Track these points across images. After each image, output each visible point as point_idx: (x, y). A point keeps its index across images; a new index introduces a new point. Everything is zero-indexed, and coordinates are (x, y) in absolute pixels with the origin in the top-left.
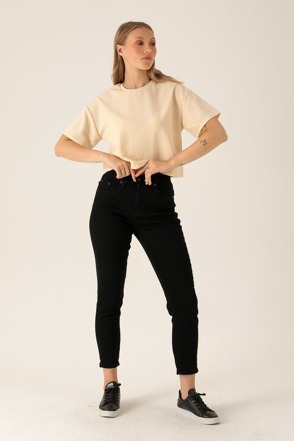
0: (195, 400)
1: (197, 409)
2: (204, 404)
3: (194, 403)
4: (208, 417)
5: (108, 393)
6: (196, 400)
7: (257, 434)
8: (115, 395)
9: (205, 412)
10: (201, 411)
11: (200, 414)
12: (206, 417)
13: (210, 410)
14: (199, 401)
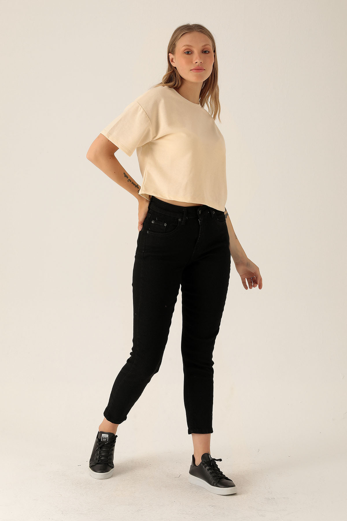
0: (210, 466)
1: (211, 478)
2: (220, 471)
3: (208, 470)
4: (223, 487)
7: (270, 499)
8: (109, 452)
9: (221, 480)
10: (216, 479)
11: (214, 483)
12: (221, 486)
13: (227, 479)
14: (214, 467)
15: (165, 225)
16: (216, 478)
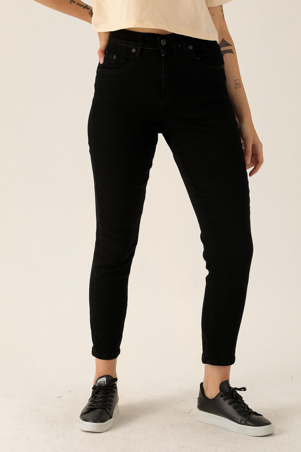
1: (236, 413)
3: (231, 403)
5: (97, 393)
6: (233, 398)
8: (108, 397)
9: (249, 416)
12: (253, 425)
15: (115, 57)
16: (243, 414)
